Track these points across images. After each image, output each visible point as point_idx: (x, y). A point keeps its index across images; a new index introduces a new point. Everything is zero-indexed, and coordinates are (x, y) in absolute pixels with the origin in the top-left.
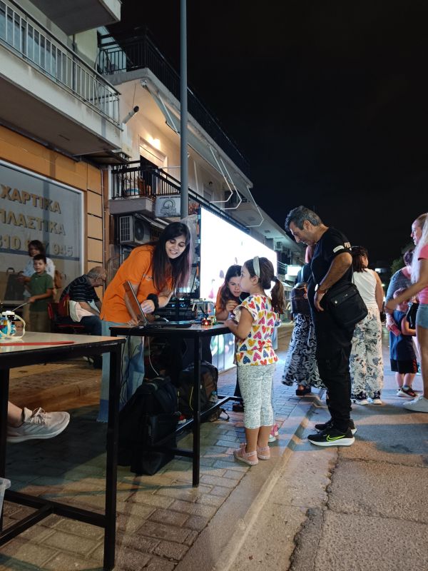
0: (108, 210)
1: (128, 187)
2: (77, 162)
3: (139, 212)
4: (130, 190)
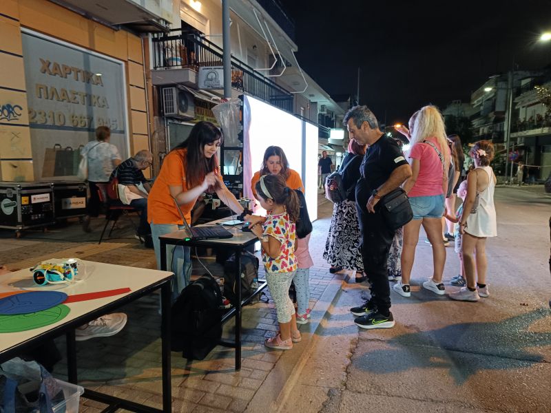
0: (150, 81)
1: (170, 56)
2: (116, 31)
3: (182, 84)
4: (172, 59)
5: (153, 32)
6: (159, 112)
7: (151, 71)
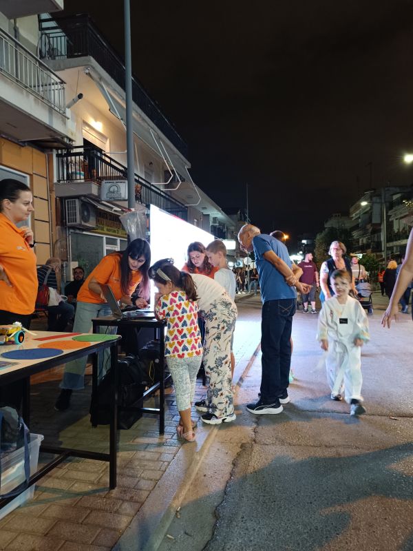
0: (54, 193)
1: (73, 170)
2: (23, 147)
3: (85, 196)
4: (76, 173)
5: (57, 149)
6: (62, 221)
7: (55, 184)
